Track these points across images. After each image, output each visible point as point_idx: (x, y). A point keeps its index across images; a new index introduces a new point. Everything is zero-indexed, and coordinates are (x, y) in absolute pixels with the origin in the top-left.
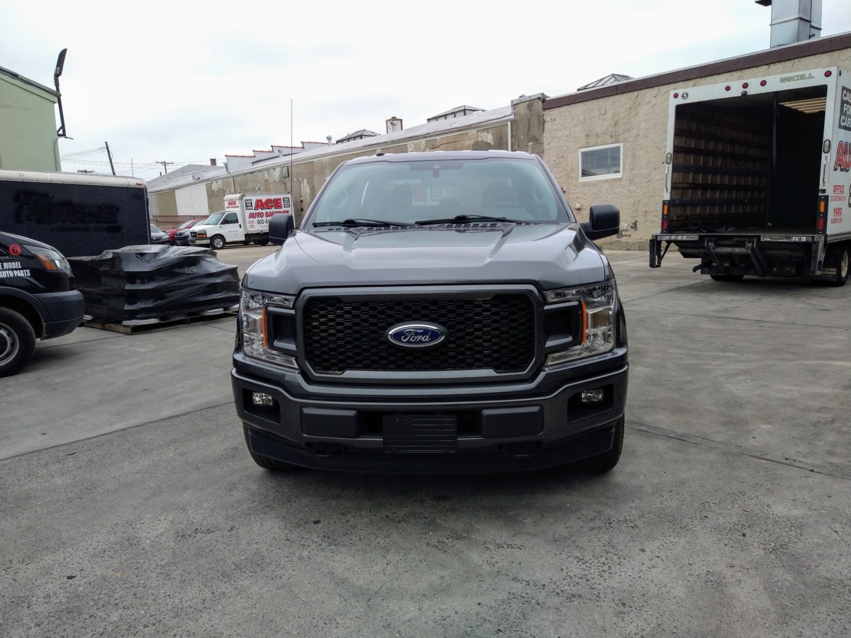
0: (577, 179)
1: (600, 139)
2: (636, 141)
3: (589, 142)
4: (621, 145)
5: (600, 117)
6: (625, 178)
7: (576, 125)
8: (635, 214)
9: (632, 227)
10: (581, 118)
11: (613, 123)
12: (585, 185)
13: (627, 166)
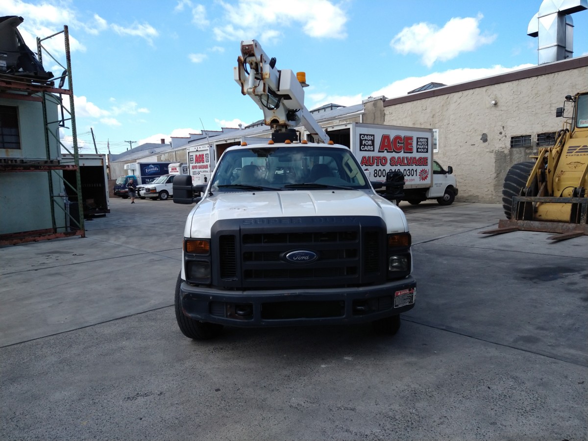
2: (447, 127)
4: (437, 131)
5: (423, 111)
6: (440, 152)
7: (406, 117)
10: (410, 112)
11: (432, 116)
13: (441, 144)
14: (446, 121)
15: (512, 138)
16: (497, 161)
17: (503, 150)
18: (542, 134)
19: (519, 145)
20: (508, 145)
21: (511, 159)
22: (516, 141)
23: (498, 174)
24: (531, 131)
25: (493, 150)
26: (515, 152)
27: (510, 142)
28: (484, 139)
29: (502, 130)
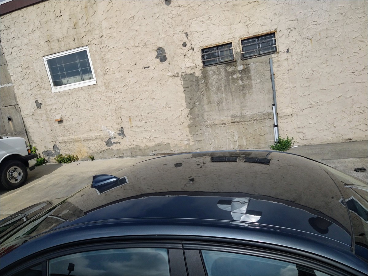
0: (50, 89)
1: (63, 44)
2: (101, 43)
3: (52, 49)
4: (87, 49)
5: (57, 19)
6: (100, 84)
7: (33, 32)
8: (119, 120)
9: (119, 134)
10: (37, 22)
11: (72, 25)
12: (60, 94)
13: (99, 71)
14: (97, 32)
15: (203, 50)
16: (187, 89)
17: (192, 72)
18: (248, 39)
19: (214, 60)
20: (199, 62)
21: (206, 84)
22: (210, 56)
23: (191, 109)
24: (231, 36)
25: (178, 73)
26: (211, 73)
27: (200, 57)
28: (162, 56)
29: (185, 40)
